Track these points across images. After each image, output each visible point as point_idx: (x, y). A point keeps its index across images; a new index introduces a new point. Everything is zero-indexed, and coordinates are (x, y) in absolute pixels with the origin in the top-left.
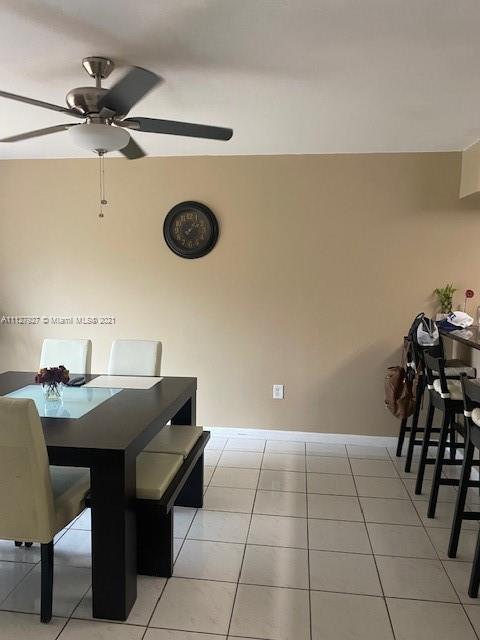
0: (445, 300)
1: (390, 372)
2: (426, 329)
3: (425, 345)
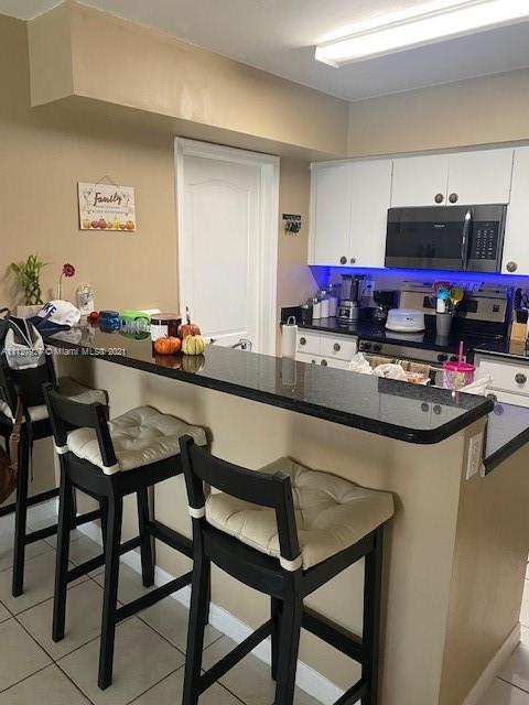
2: (19, 340)
3: (21, 368)
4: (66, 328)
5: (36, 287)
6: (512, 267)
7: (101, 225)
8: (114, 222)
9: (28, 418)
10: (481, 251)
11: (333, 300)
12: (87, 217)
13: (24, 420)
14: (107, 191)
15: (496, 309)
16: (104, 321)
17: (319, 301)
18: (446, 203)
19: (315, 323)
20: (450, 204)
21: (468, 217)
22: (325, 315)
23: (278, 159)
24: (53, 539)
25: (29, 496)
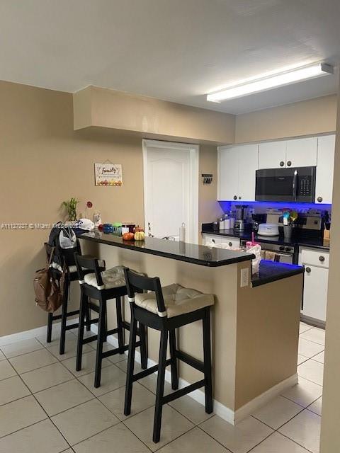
0: (71, 211)
1: (37, 275)
2: (66, 235)
3: (66, 248)
4: (88, 231)
5: (75, 213)
6: (320, 200)
7: (105, 183)
8: (112, 182)
9: (68, 270)
10: (303, 191)
11: (232, 219)
12: (99, 180)
13: (66, 271)
14: (108, 167)
15: (316, 223)
16: (105, 228)
17: (223, 220)
18: (286, 166)
19: (221, 232)
20: (288, 167)
21: (296, 173)
22: (227, 227)
23: (198, 146)
24: (77, 329)
25: (68, 312)
